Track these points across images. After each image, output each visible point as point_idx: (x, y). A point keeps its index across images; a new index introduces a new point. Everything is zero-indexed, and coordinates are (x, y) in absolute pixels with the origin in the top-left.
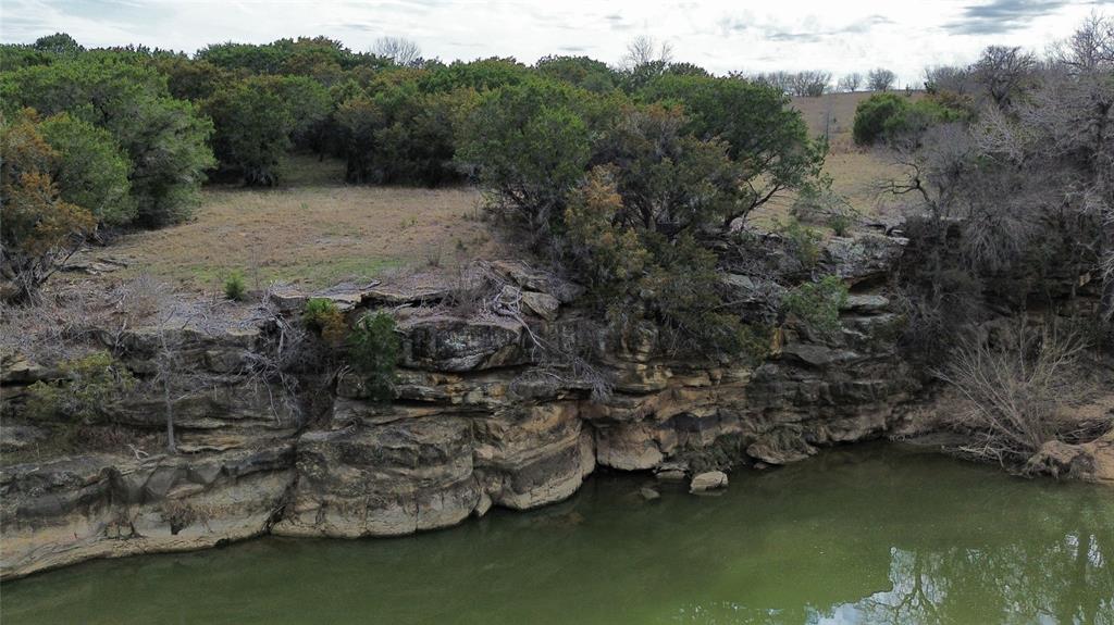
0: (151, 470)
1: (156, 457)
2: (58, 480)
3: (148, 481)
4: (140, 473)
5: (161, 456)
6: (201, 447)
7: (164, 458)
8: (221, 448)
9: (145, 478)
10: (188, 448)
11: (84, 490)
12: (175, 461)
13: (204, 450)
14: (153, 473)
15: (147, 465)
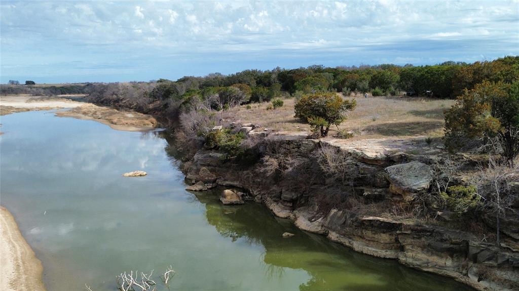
0: (482, 248)
1: (489, 244)
2: (445, 237)
3: (479, 253)
4: (478, 247)
5: (491, 244)
6: (508, 246)
7: (491, 246)
8: (514, 250)
9: (479, 251)
10: (503, 245)
11: (452, 246)
12: (495, 249)
13: (507, 248)
14: (483, 250)
15: (483, 246)
